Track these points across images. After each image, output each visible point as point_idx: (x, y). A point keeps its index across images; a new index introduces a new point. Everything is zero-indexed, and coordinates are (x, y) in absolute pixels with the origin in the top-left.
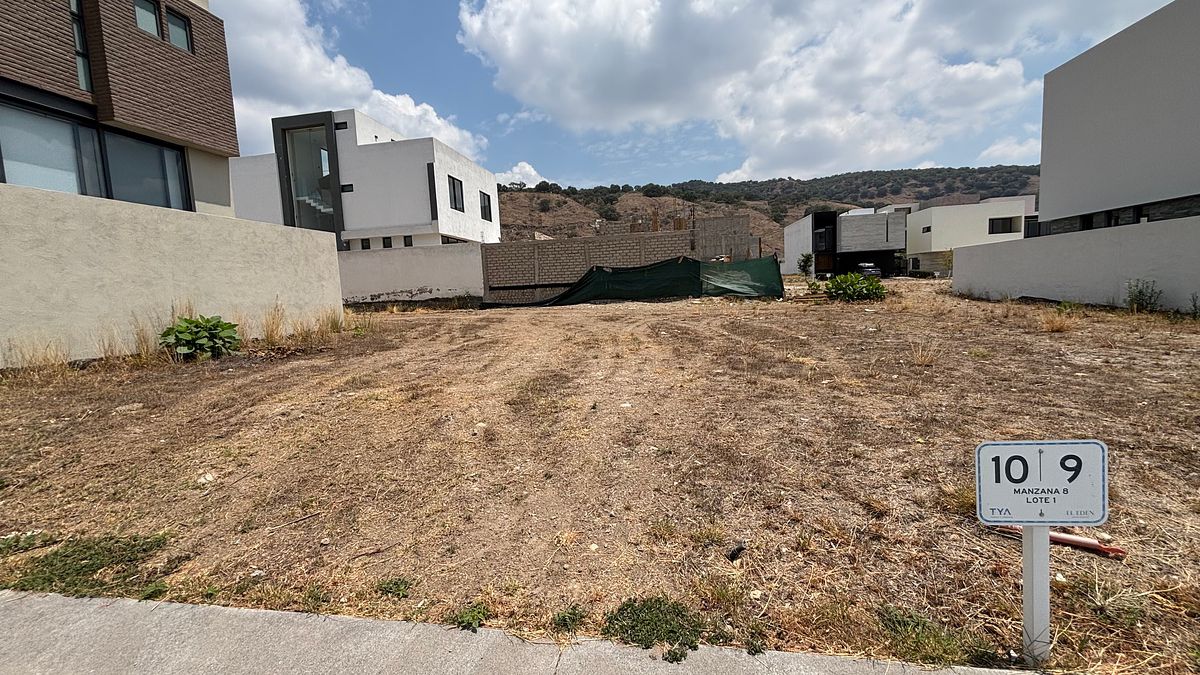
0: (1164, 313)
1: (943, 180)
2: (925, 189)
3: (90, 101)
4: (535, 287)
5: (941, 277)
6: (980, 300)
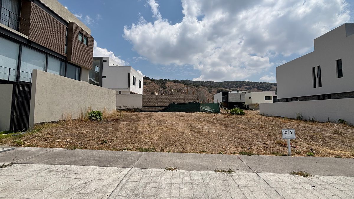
0: (304, 121)
1: (252, 85)
2: (247, 87)
3: (66, 56)
4: (156, 107)
5: (254, 110)
6: (267, 116)
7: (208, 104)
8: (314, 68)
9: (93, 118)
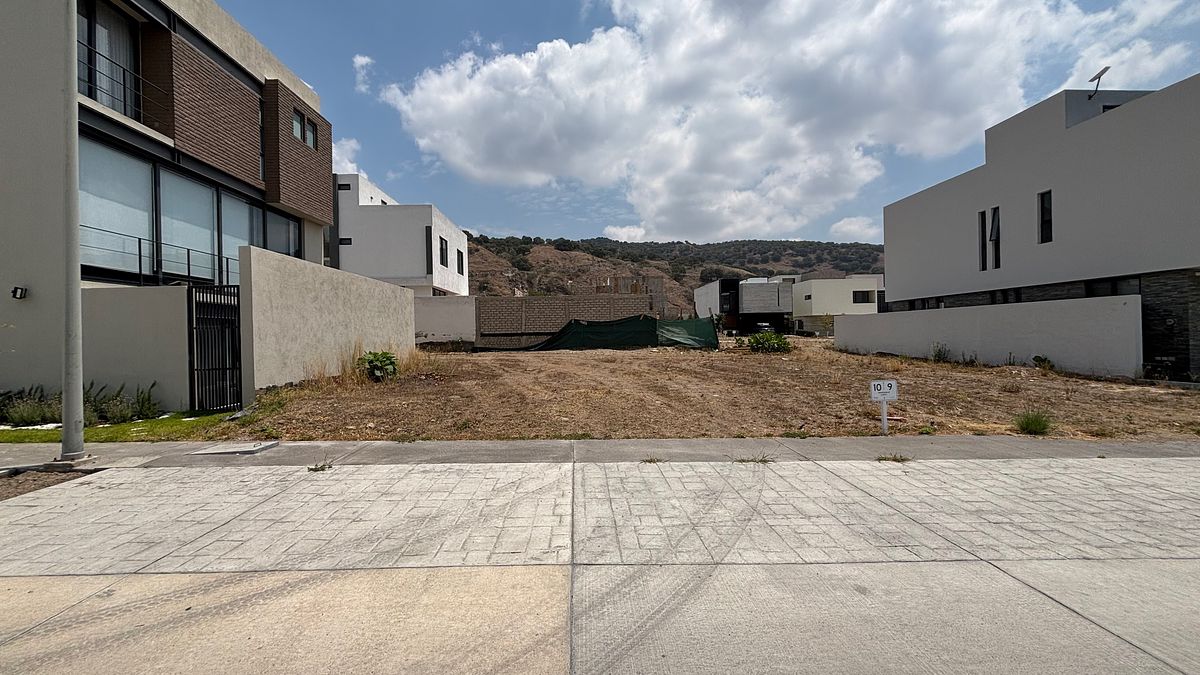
0: (951, 363)
1: (815, 252)
2: (800, 259)
3: (263, 188)
4: (522, 334)
5: (819, 337)
6: (854, 354)
7: (678, 322)
8: (983, 214)
9: (378, 373)
